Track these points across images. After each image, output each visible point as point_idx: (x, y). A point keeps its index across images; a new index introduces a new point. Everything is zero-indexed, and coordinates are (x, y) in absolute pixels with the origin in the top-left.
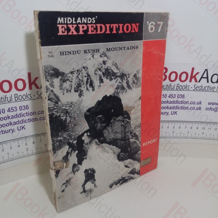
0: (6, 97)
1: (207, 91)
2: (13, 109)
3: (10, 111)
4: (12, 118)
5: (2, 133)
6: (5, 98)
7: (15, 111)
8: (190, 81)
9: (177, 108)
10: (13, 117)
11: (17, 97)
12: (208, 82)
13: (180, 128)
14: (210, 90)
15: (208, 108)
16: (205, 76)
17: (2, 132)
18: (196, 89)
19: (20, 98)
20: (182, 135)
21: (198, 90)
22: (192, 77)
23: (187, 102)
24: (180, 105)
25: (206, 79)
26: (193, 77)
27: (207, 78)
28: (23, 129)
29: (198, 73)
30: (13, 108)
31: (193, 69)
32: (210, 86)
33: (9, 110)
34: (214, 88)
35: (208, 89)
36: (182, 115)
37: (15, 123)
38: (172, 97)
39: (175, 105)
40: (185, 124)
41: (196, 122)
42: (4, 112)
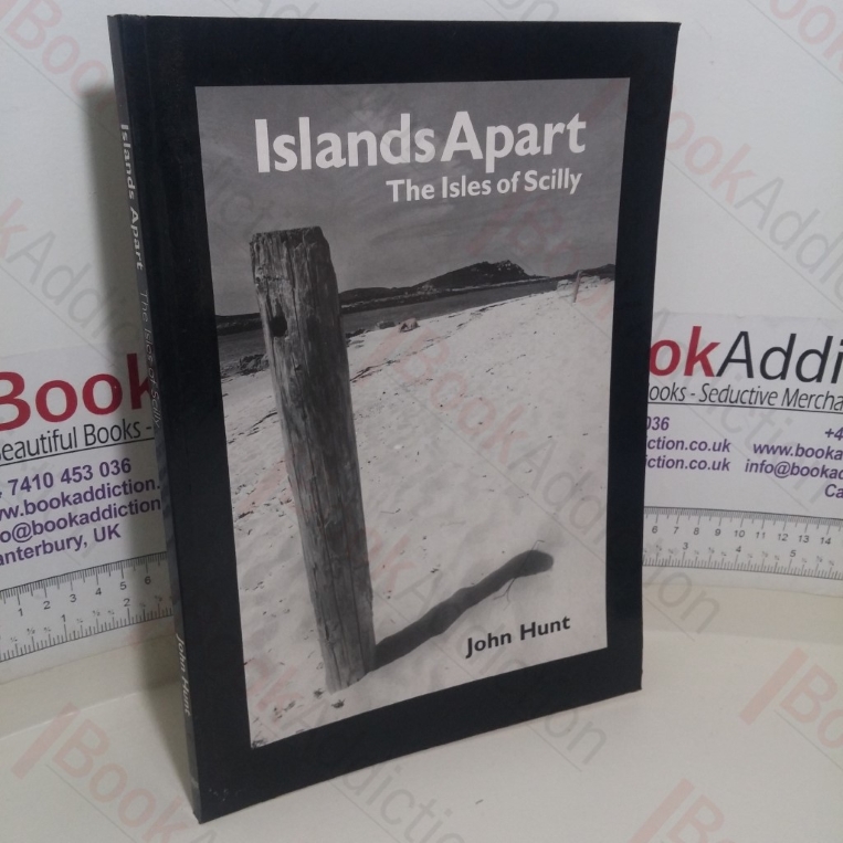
0: (57, 433)
1: (747, 405)
2: (80, 474)
3: (68, 480)
4: (75, 503)
5: (45, 552)
6: (52, 440)
7: (85, 478)
8: (689, 372)
10: (79, 498)
11: (91, 434)
12: (750, 375)
14: (758, 404)
15: (752, 465)
16: (740, 353)
17: (45, 546)
18: (707, 398)
19: (103, 435)
20: (664, 555)
21: (717, 403)
22: (692, 360)
23: (678, 444)
25: (744, 365)
26: (697, 358)
27: (748, 361)
28: (113, 535)
29: (713, 346)
30: (79, 468)
31: (696, 331)
32: (759, 390)
33: (66, 478)
34: (774, 395)
35: (753, 401)
37: (86, 519)
40: (673, 518)
41: (711, 512)
42: (49, 483)
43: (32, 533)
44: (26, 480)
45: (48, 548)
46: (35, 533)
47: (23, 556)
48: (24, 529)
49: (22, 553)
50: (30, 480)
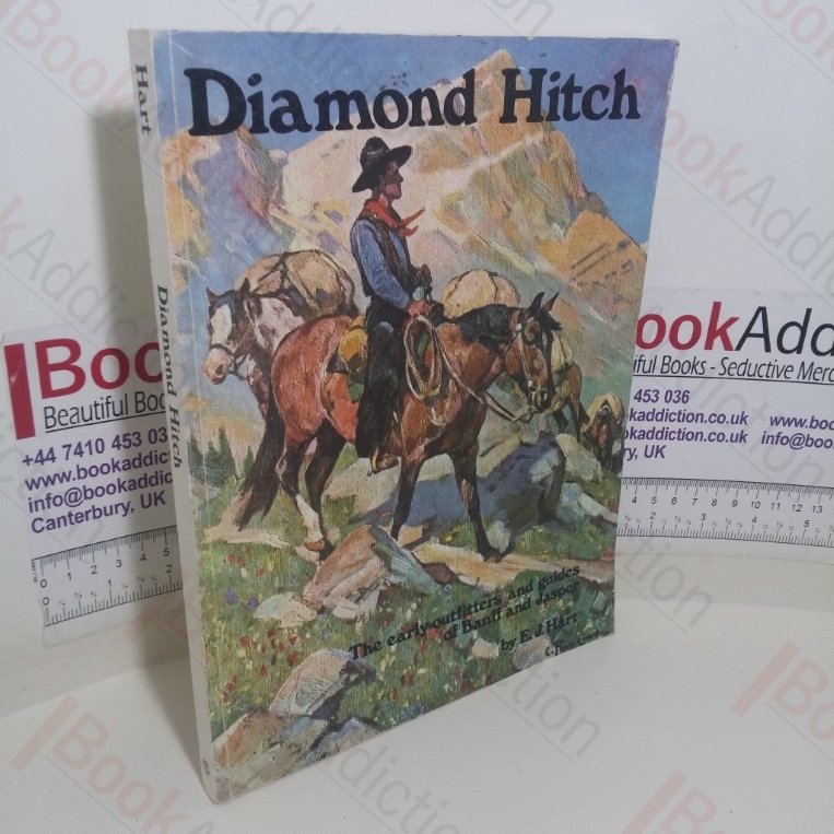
0: (110, 400)
1: (765, 378)
2: (129, 440)
3: (119, 446)
4: (125, 469)
5: (95, 517)
6: (105, 406)
7: (135, 444)
8: (709, 346)
9: (665, 434)
10: (129, 464)
11: (142, 401)
12: (768, 349)
13: (674, 500)
14: (775, 377)
15: (768, 437)
16: (758, 328)
17: (94, 511)
18: (727, 372)
19: (153, 403)
20: (683, 526)
21: (736, 376)
22: (712, 334)
23: (697, 417)
24: (675, 426)
25: (762, 340)
26: (717, 332)
27: (765, 336)
28: (159, 501)
29: (732, 321)
30: (128, 434)
31: (717, 307)
32: (776, 363)
33: (116, 444)
34: (790, 369)
35: (770, 374)
36: (681, 458)
37: (135, 484)
38: (646, 398)
39: (659, 426)
40: (692, 489)
41: (728, 483)
42: (100, 449)
43: (83, 498)
44: (79, 445)
45: (97, 513)
46: (86, 498)
47: (73, 520)
48: (76, 493)
49: (73, 517)
50: (83, 445)
